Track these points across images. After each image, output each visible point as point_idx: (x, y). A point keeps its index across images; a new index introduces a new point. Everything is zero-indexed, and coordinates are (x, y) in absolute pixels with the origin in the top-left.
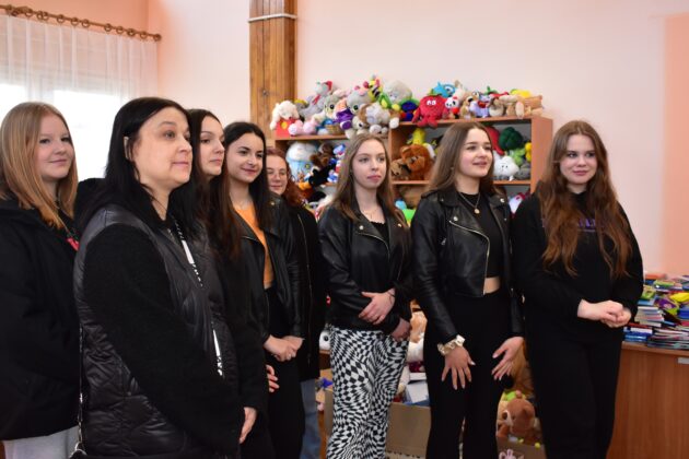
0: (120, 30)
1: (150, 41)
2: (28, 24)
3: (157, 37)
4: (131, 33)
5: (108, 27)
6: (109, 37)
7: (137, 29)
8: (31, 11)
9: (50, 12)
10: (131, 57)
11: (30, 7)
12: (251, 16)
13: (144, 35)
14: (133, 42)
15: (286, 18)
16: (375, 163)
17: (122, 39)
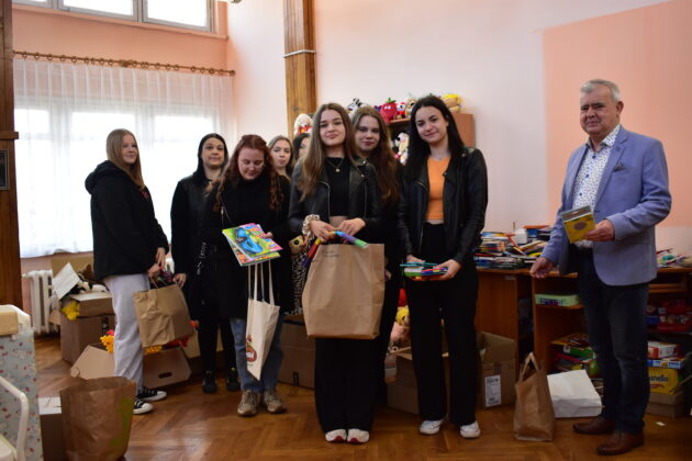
0: (202, 70)
1: (228, 77)
2: (134, 72)
3: (232, 73)
4: (211, 71)
5: (193, 69)
6: (194, 76)
7: (216, 68)
8: (136, 63)
9: (150, 62)
10: (212, 88)
11: (134, 59)
12: (286, 53)
13: (222, 72)
14: (213, 78)
15: (306, 53)
16: (282, 153)
17: (204, 77)
